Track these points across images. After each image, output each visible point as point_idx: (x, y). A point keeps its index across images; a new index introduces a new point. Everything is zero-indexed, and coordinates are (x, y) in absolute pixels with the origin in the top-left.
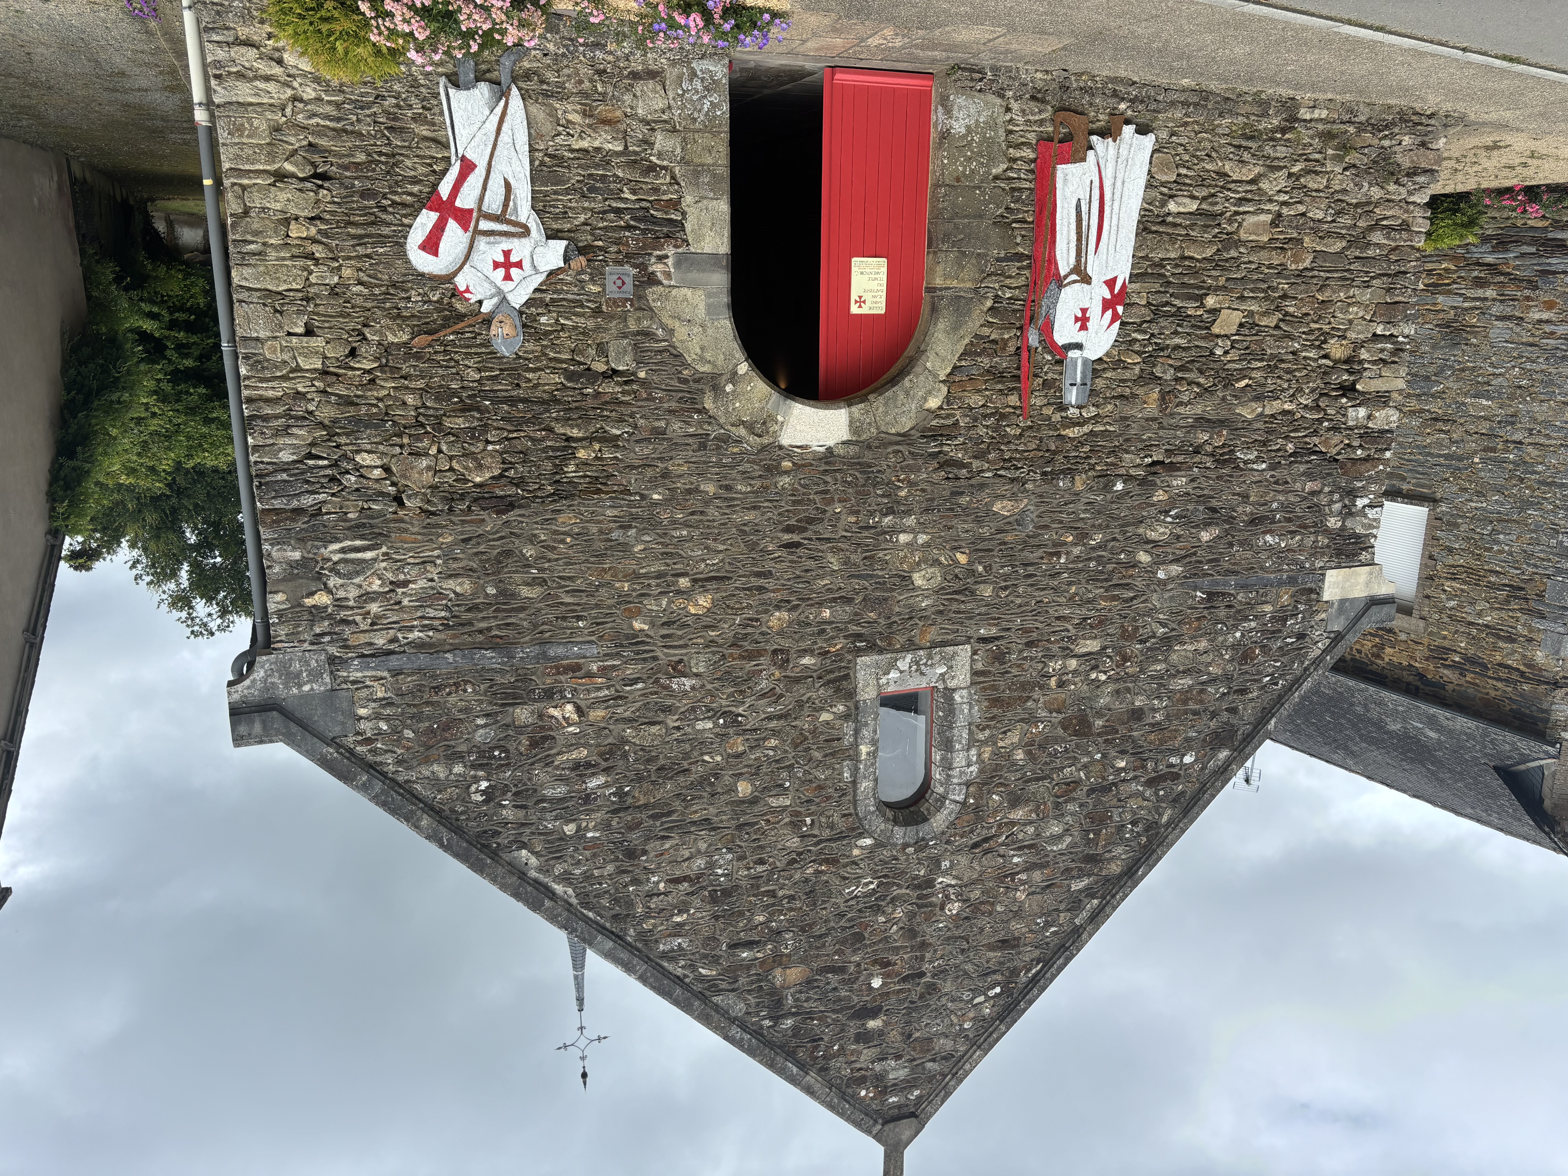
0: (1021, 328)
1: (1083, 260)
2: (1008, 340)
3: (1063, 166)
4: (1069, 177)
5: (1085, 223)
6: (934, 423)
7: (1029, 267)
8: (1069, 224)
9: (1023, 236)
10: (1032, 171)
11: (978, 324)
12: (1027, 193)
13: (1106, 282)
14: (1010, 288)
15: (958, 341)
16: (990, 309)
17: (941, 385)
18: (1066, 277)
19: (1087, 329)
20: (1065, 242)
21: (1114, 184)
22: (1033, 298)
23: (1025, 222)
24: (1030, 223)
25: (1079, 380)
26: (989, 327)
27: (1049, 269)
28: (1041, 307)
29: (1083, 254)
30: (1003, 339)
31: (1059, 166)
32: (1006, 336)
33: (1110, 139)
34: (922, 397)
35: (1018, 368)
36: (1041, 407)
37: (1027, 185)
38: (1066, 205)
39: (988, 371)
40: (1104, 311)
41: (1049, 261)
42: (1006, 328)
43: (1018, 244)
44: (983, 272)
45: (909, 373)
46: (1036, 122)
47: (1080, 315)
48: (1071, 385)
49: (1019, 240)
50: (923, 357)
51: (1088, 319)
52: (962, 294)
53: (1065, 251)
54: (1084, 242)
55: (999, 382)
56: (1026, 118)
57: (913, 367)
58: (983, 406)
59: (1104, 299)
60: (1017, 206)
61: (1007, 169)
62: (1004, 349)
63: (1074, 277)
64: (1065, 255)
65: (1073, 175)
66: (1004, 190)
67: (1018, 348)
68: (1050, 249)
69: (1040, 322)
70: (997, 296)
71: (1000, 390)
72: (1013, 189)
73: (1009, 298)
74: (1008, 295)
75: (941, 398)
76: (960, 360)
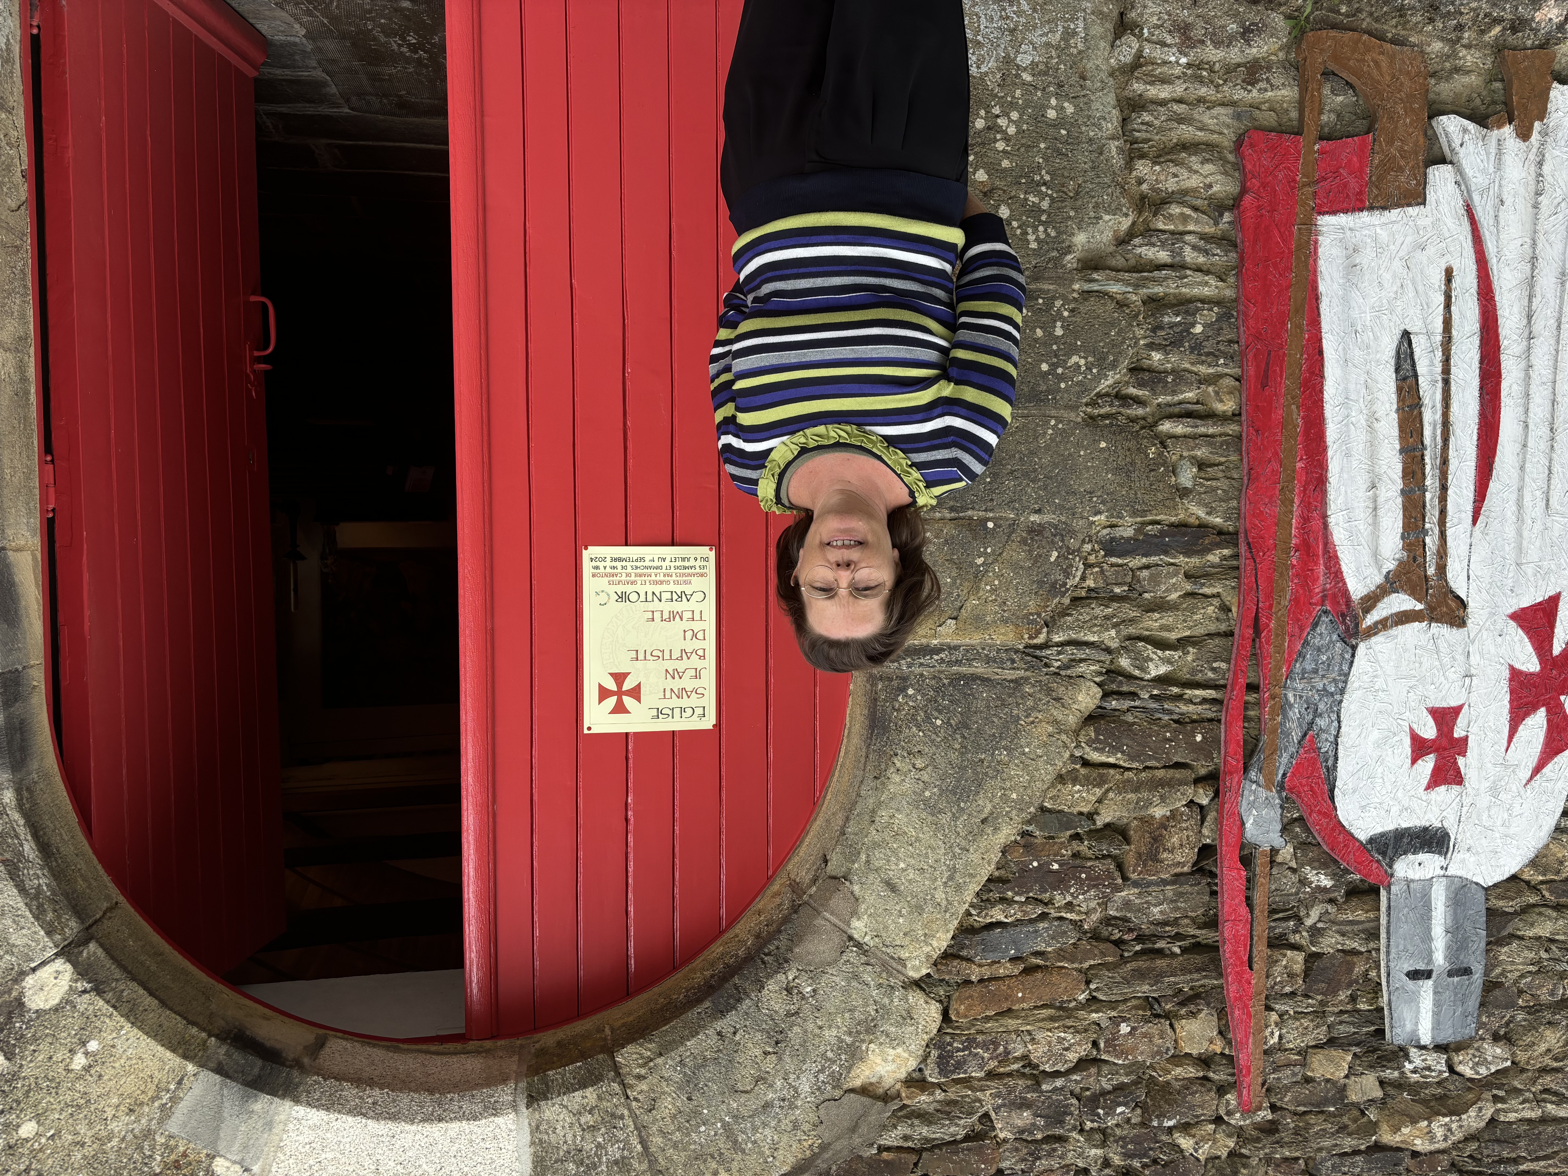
0: (1212, 779)
1: (1432, 542)
2: (1165, 823)
3: (1342, 219)
4: (1366, 258)
5: (1431, 417)
6: (892, 1138)
7: (1230, 570)
8: (1373, 418)
9: (1202, 465)
10: (1224, 241)
11: (1046, 773)
12: (1210, 315)
13: (1522, 618)
14: (1161, 645)
15: (974, 835)
16: (1091, 719)
17: (916, 998)
18: (1371, 601)
19: (1458, 779)
20: (1362, 481)
21: (1531, 282)
22: (1252, 677)
23: (1210, 416)
24: (1224, 418)
25: (1439, 959)
26: (1087, 782)
27: (1305, 576)
28: (1283, 707)
29: (1431, 523)
30: (1147, 821)
31: (1326, 222)
32: (1159, 812)
33: (1508, 131)
34: (840, 1047)
35: (1212, 923)
36: (1303, 1052)
37: (1210, 288)
38: (1357, 354)
39: (1095, 936)
40: (1518, 716)
41: (1306, 549)
42: (1155, 785)
43: (1184, 493)
44: (1055, 589)
45: (782, 963)
46: (1230, 70)
47: (1429, 731)
48: (1415, 975)
49: (1187, 476)
50: (837, 902)
51: (1461, 746)
52: (979, 668)
53: (1362, 513)
54: (1431, 481)
55: (1141, 975)
56: (1194, 55)
57: (796, 939)
58: (1082, 1064)
59: (1515, 675)
60: (1174, 360)
61: (1131, 234)
62: (1152, 857)
63: (1401, 602)
64: (1363, 526)
65: (1380, 249)
66: (1122, 305)
67: (1206, 851)
68: (1307, 505)
69: (1284, 761)
70: (1113, 673)
71: (1148, 1002)
72: (1155, 304)
73: (1161, 680)
74: (1157, 669)
75: (917, 1045)
76: (984, 900)
